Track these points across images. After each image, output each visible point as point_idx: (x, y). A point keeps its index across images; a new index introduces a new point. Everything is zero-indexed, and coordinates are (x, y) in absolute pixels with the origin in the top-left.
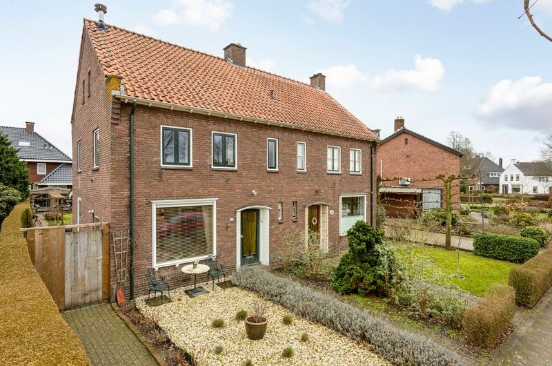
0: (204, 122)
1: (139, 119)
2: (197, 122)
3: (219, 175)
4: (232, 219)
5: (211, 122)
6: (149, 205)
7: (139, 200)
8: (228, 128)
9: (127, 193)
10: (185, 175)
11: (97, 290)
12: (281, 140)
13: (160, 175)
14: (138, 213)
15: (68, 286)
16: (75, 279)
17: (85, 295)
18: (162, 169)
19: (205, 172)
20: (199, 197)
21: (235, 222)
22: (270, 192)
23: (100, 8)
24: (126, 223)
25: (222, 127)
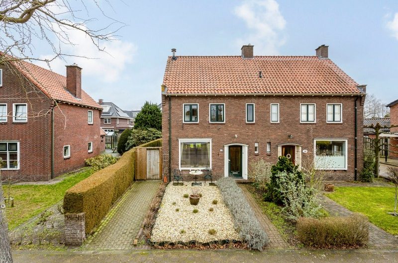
0: (205, 100)
1: (174, 102)
2: (201, 100)
3: (213, 126)
4: (221, 150)
5: (209, 99)
6: (178, 140)
7: (173, 138)
8: (219, 101)
9: (168, 135)
10: (195, 127)
11: (158, 175)
12: (257, 104)
13: (183, 127)
14: (173, 144)
15: (148, 170)
16: (150, 169)
17: (153, 176)
18: (184, 124)
19: (205, 124)
20: (202, 138)
21: (223, 152)
22: (248, 135)
23: (174, 50)
24: (168, 148)
25: (215, 101)
